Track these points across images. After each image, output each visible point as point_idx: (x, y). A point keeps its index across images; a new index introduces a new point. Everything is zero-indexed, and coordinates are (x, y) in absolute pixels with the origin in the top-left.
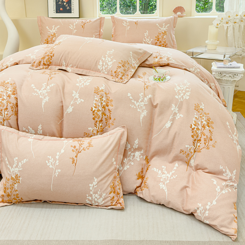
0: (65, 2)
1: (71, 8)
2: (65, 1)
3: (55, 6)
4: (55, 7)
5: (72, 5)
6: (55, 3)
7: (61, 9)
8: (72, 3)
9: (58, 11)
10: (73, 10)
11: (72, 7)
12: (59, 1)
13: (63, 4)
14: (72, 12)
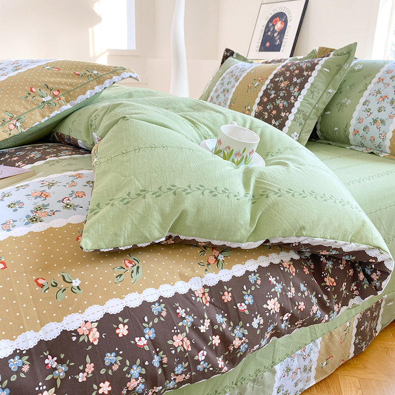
0: (276, 32)
1: (281, 42)
2: (277, 30)
3: (261, 39)
4: (260, 41)
5: (285, 37)
8: (286, 32)
12: (269, 31)
13: (274, 35)
14: (281, 49)
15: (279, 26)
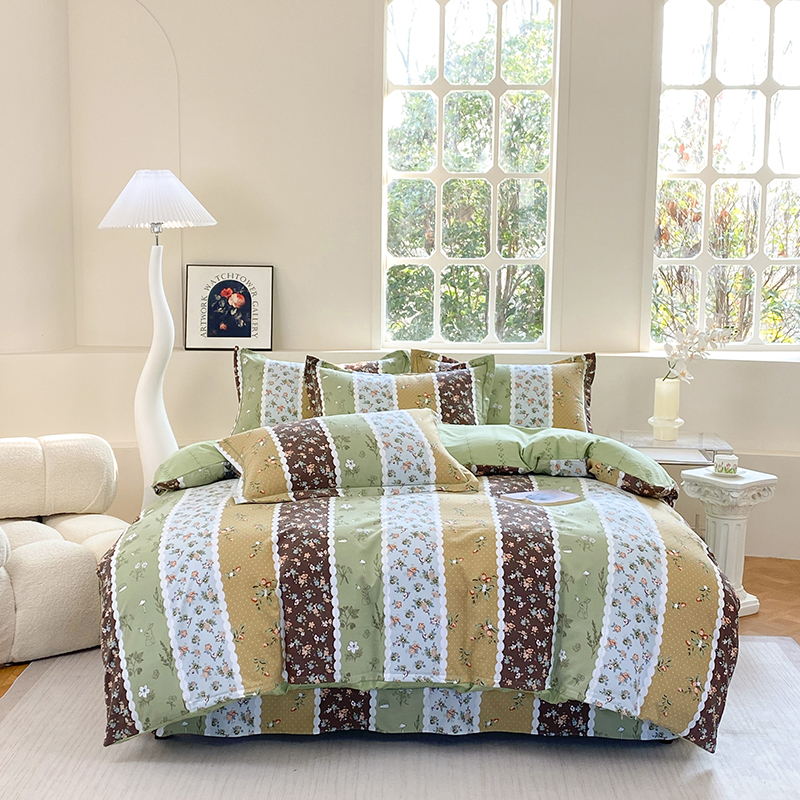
0: (233, 308)
1: (249, 324)
2: (234, 306)
3: (206, 317)
4: (206, 321)
5: (253, 317)
6: (206, 310)
7: (222, 326)
8: (253, 310)
9: (213, 330)
10: (256, 329)
11: (253, 322)
12: (217, 306)
13: (230, 313)
14: (253, 333)
15: (235, 300)
